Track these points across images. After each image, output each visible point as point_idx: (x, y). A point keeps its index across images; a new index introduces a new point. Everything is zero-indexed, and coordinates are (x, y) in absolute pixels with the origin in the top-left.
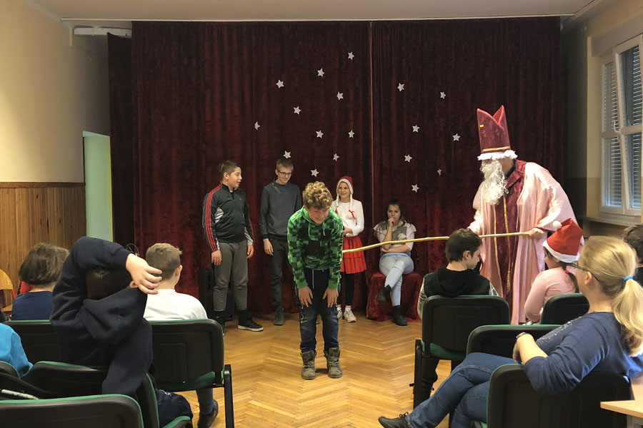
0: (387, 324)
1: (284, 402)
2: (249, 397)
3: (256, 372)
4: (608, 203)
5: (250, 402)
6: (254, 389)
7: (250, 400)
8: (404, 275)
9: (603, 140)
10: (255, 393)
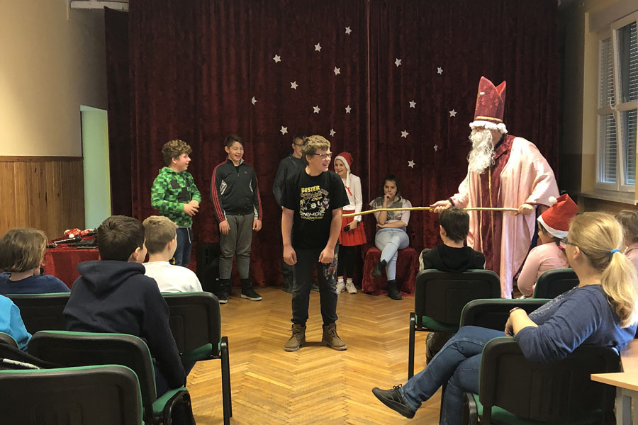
0: (383, 298)
1: (280, 374)
2: (246, 369)
3: (253, 345)
4: (602, 179)
5: (247, 374)
6: (251, 361)
7: (247, 371)
8: (399, 250)
9: (598, 116)
10: (252, 365)
